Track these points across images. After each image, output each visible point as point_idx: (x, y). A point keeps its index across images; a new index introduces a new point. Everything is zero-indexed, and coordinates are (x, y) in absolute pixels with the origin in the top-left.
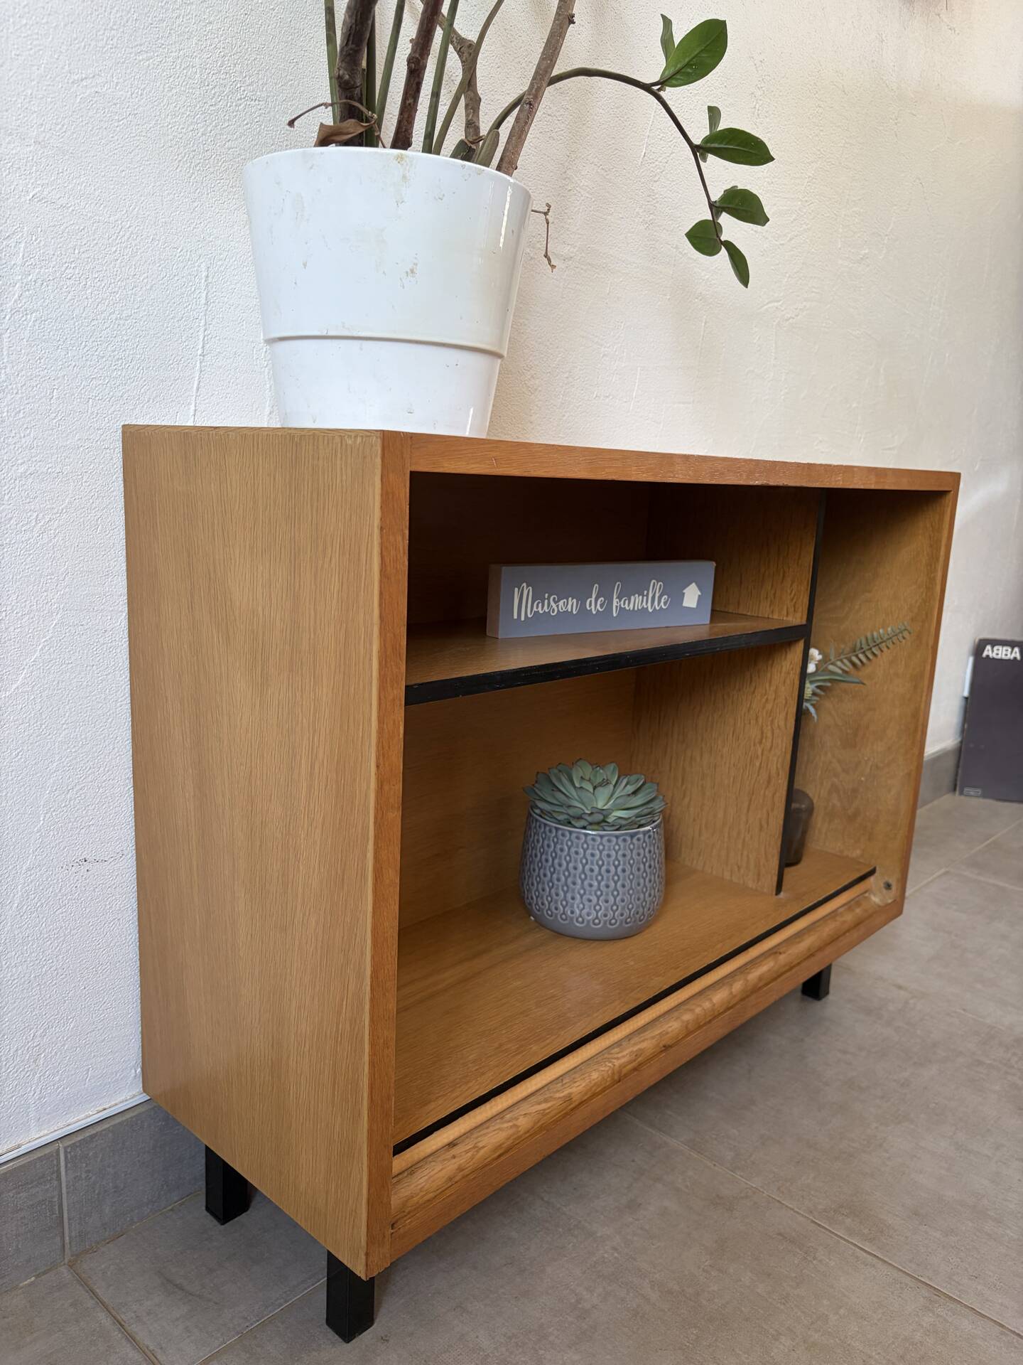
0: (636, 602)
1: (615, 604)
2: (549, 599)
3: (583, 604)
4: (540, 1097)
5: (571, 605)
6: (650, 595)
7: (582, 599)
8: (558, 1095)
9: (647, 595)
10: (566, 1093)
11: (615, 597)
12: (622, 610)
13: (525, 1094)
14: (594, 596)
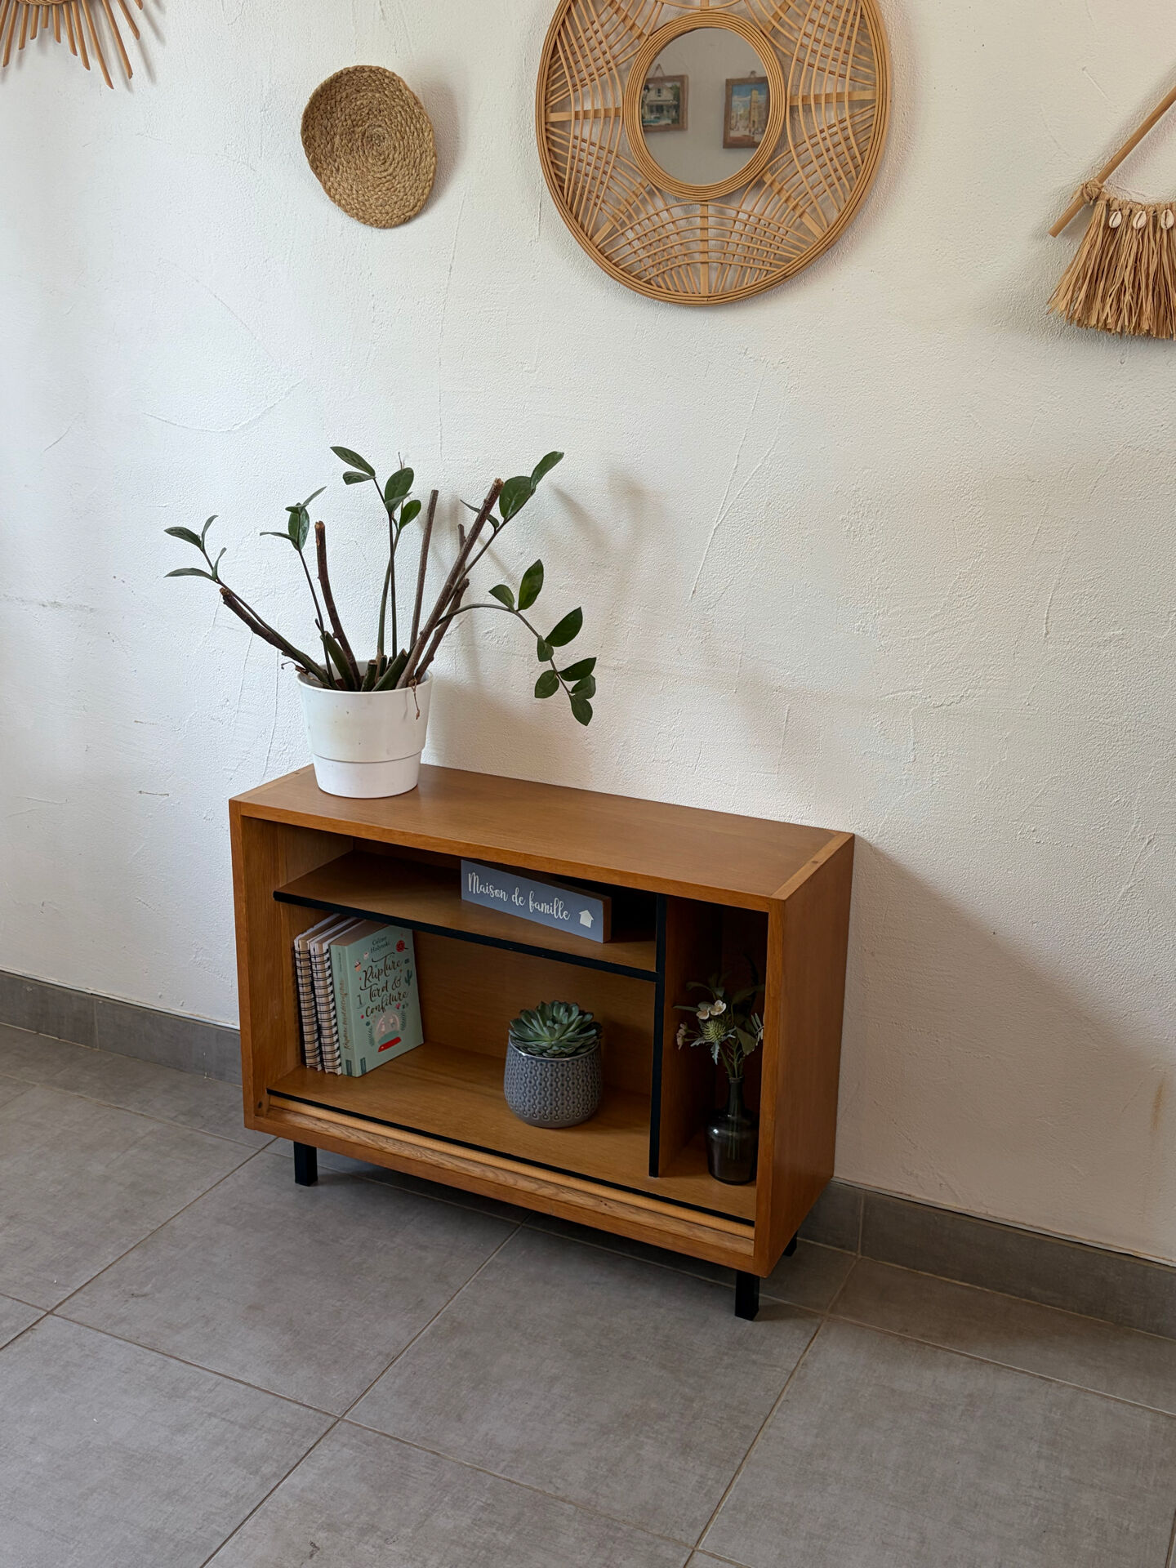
0: (544, 908)
1: (530, 905)
2: (489, 886)
3: (510, 897)
4: (371, 1136)
5: (502, 895)
6: (555, 908)
7: (510, 894)
8: (381, 1144)
9: (553, 906)
10: (384, 1146)
11: (530, 899)
12: (535, 910)
13: (365, 1129)
14: (516, 894)
